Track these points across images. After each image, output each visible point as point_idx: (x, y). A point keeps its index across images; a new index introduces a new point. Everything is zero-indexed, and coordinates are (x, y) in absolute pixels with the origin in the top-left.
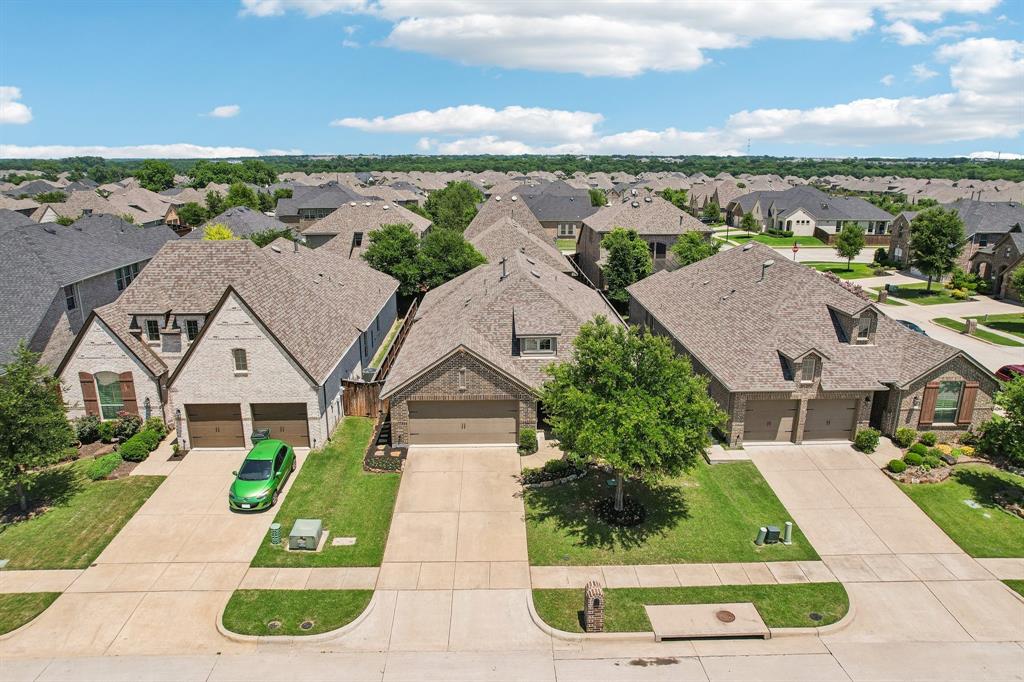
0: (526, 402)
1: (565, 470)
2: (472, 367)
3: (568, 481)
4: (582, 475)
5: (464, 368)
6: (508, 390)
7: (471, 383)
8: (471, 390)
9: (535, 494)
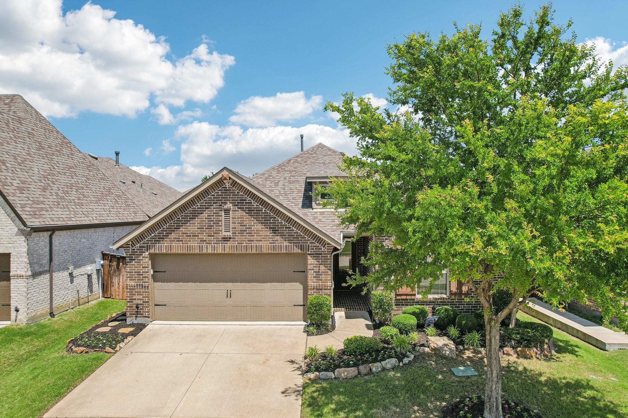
0: (317, 256)
1: (378, 351)
2: (240, 204)
3: (384, 369)
4: (406, 360)
5: (229, 205)
6: (290, 238)
7: (239, 228)
8: (238, 238)
9: (324, 389)
